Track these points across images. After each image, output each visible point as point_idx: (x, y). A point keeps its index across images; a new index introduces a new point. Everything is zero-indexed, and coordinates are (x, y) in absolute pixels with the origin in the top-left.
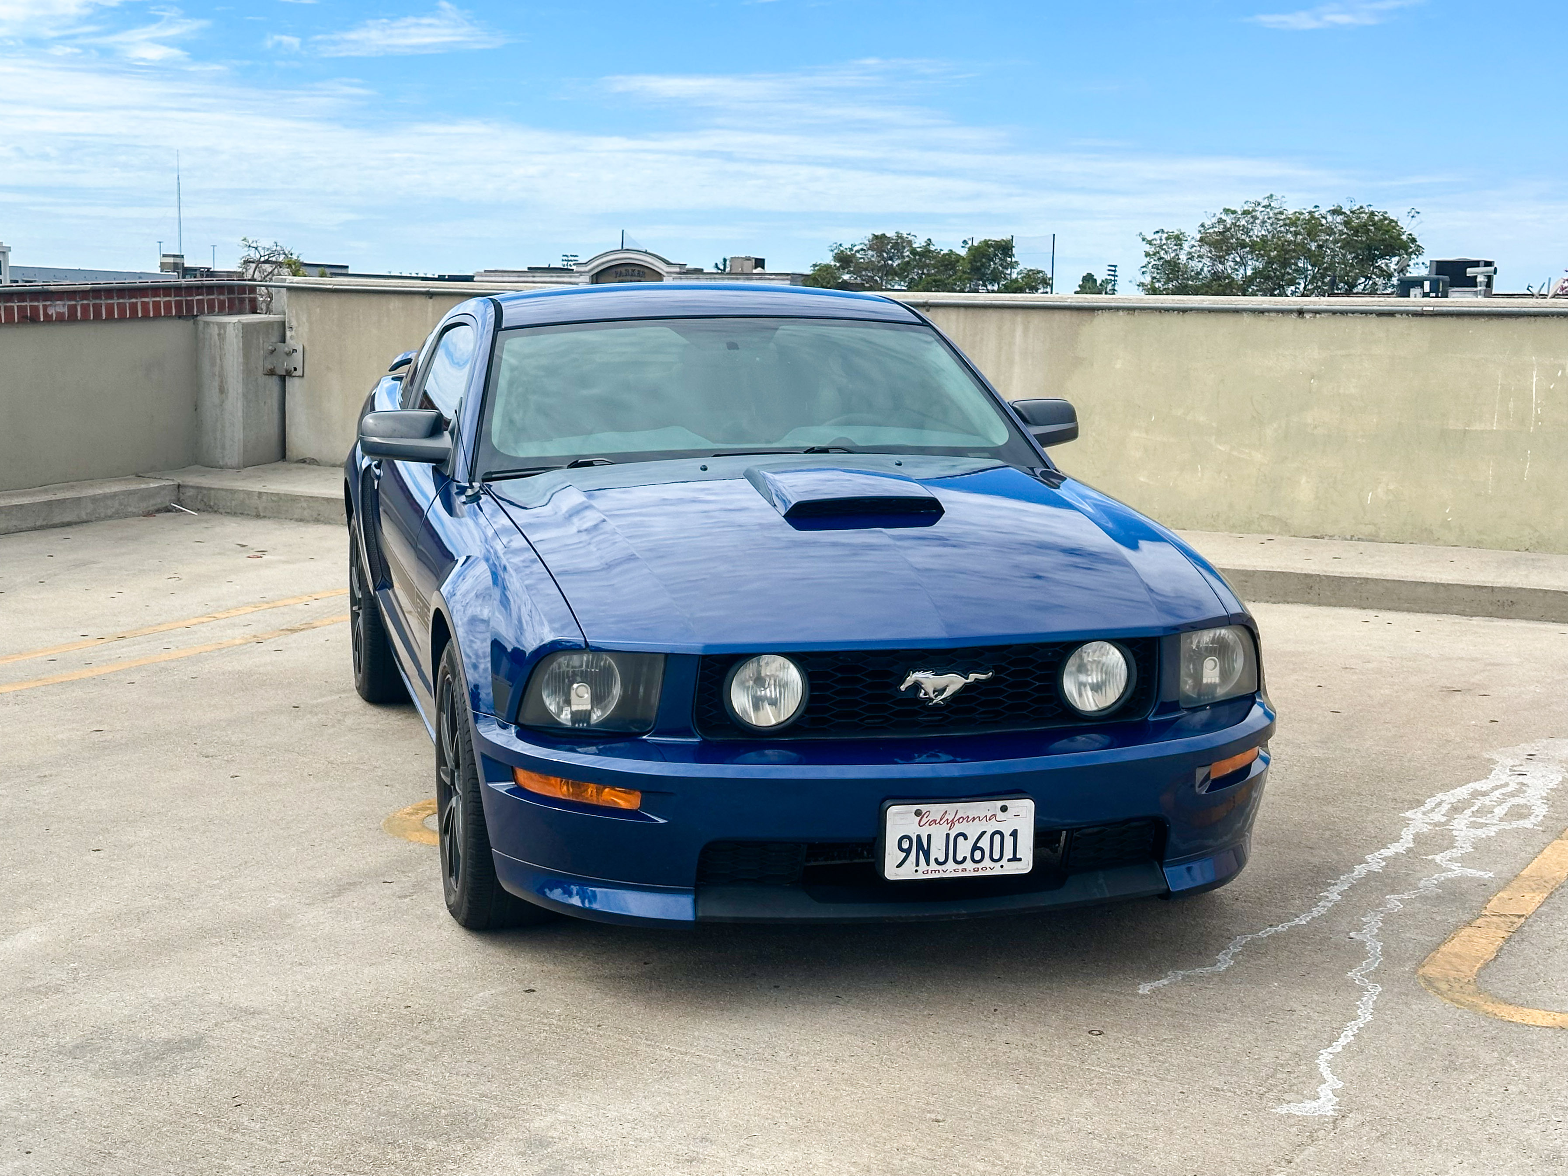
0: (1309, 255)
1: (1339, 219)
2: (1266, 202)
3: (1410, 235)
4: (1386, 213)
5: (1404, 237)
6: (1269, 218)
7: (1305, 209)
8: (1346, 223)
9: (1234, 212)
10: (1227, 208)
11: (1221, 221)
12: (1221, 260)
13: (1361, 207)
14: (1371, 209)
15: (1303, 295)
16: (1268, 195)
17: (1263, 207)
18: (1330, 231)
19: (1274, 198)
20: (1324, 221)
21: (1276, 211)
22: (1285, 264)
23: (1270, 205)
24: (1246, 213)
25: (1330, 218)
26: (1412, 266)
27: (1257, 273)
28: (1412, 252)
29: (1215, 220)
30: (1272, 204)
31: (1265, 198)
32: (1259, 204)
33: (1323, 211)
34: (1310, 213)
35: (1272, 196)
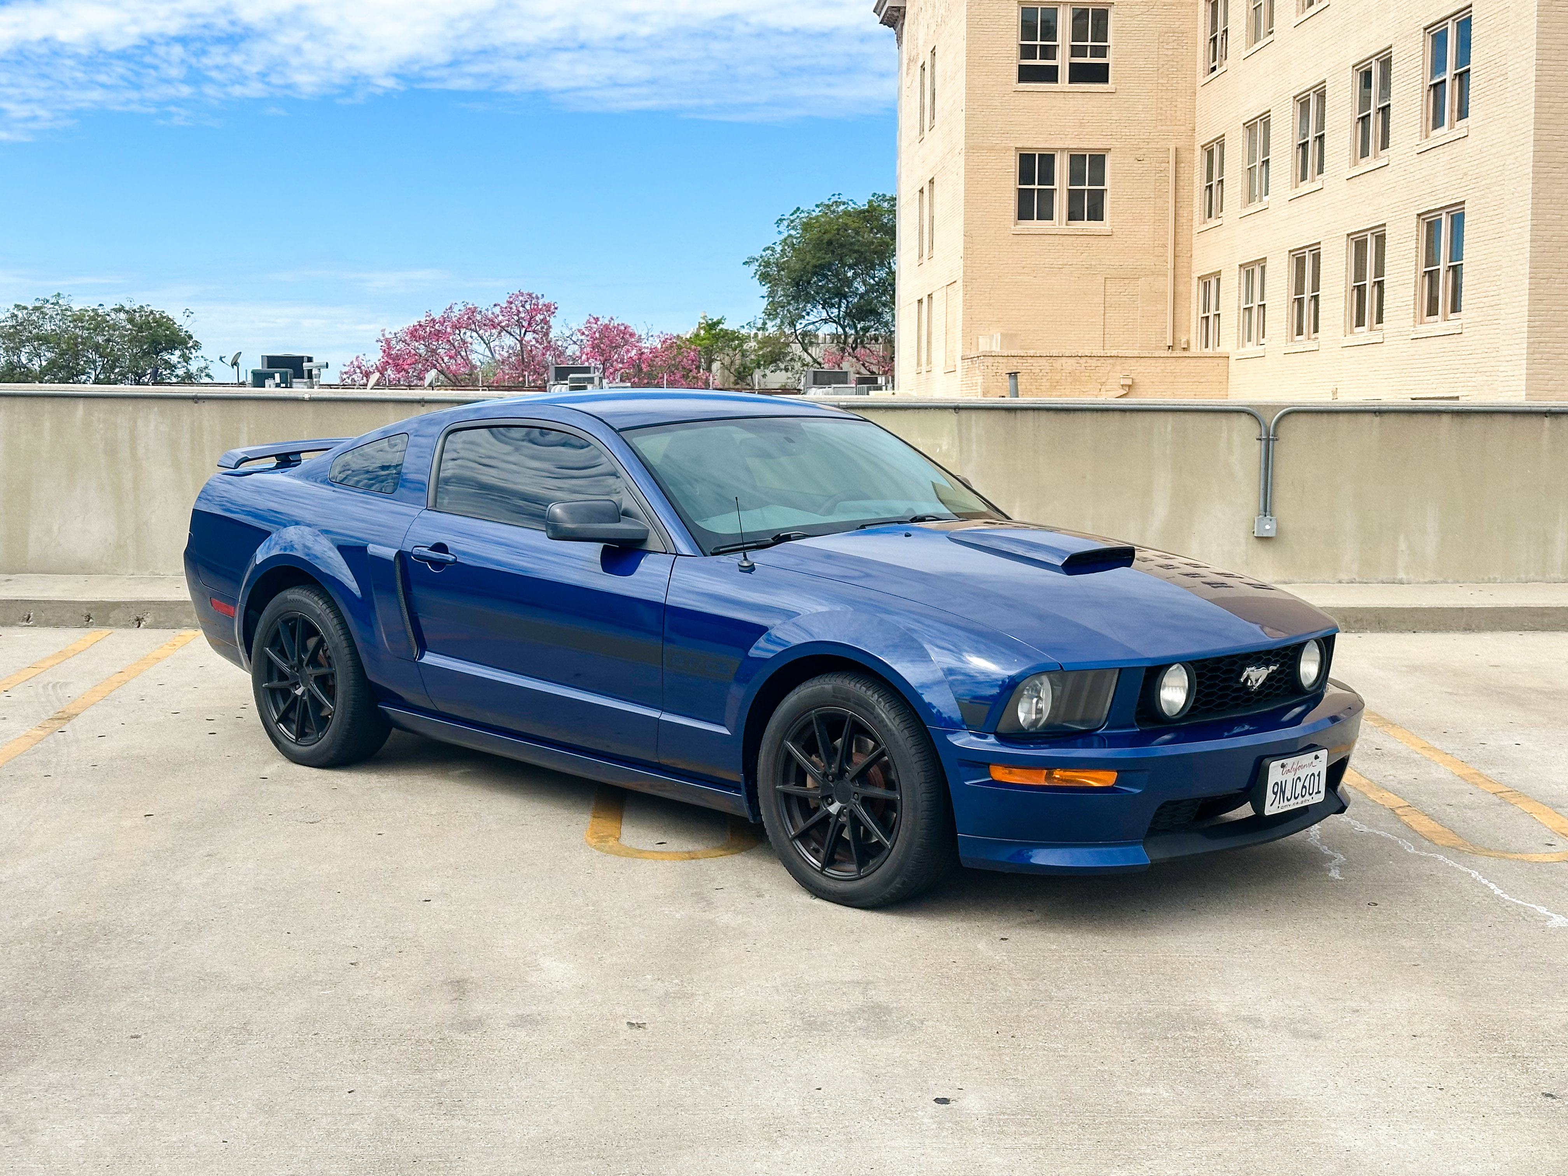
0: (97, 348)
1: (122, 316)
2: (54, 300)
3: (187, 332)
4: (163, 312)
5: (183, 334)
6: (57, 314)
7: (89, 307)
8: (131, 321)
9: (25, 308)
10: (18, 303)
11: (14, 316)
12: (16, 350)
13: (142, 307)
14: (150, 308)
15: (94, 383)
16: (56, 293)
17: (52, 304)
18: (114, 327)
19: (61, 296)
20: (108, 318)
21: (64, 308)
22: (76, 356)
23: (58, 303)
24: (36, 309)
25: (113, 315)
26: (193, 359)
27: (52, 363)
28: (191, 347)
29: (8, 315)
30: (60, 302)
31: (53, 297)
32: (48, 301)
33: (108, 308)
34: (93, 310)
35: (59, 294)
